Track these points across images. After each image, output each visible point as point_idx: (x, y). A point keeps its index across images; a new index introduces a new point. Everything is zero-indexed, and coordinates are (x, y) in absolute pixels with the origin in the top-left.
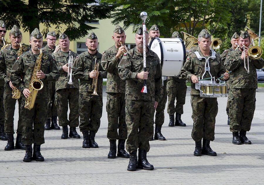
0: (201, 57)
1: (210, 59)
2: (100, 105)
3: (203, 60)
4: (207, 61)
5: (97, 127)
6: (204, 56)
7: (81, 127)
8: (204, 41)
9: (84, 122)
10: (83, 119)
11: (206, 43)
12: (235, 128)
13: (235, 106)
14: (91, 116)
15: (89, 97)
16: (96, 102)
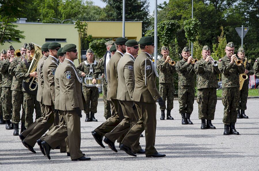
0: (87, 64)
1: (93, 65)
2: (193, 95)
3: (89, 66)
4: (91, 66)
5: (191, 110)
6: (89, 63)
7: (180, 110)
8: (89, 55)
9: (182, 107)
10: (181, 105)
11: (90, 56)
12: (6, 117)
13: (5, 101)
14: (187, 102)
15: (186, 90)
16: (190, 93)
